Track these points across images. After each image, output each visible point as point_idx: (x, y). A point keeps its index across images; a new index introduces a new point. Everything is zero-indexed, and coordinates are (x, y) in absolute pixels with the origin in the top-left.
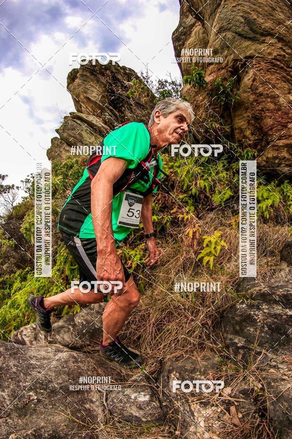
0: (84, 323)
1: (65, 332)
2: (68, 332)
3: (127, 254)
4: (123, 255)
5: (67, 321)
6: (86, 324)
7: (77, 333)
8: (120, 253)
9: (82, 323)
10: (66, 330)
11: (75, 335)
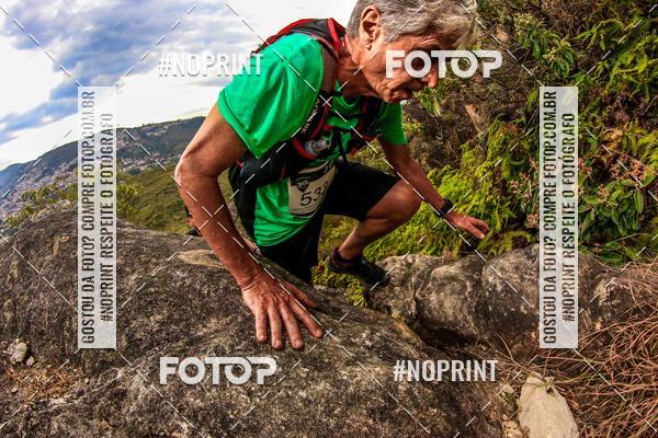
0: (499, 288)
1: (453, 292)
2: (459, 294)
3: (633, 141)
4: (625, 142)
5: (469, 266)
6: (502, 291)
7: (475, 304)
8: (619, 137)
9: (495, 285)
10: (457, 286)
11: (469, 307)
